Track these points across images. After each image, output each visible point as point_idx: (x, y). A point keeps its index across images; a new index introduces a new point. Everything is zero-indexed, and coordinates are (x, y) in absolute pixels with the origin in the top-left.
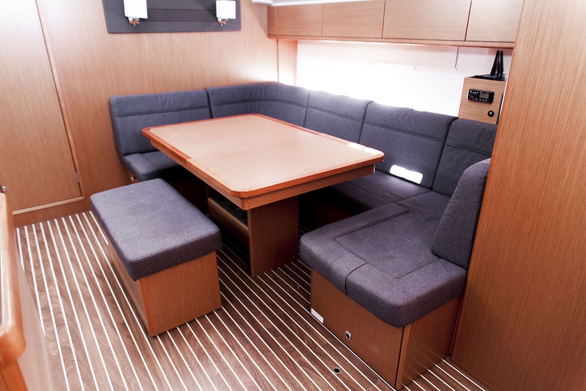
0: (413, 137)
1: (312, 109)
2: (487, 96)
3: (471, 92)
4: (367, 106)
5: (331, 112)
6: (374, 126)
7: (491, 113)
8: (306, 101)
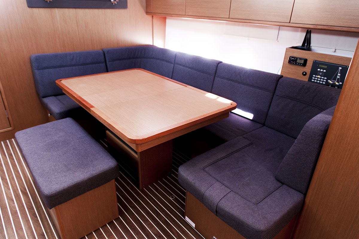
0: (251, 88)
1: (178, 66)
2: (302, 62)
3: (291, 58)
4: (218, 65)
5: (192, 68)
6: (222, 79)
7: (304, 73)
8: (174, 60)
